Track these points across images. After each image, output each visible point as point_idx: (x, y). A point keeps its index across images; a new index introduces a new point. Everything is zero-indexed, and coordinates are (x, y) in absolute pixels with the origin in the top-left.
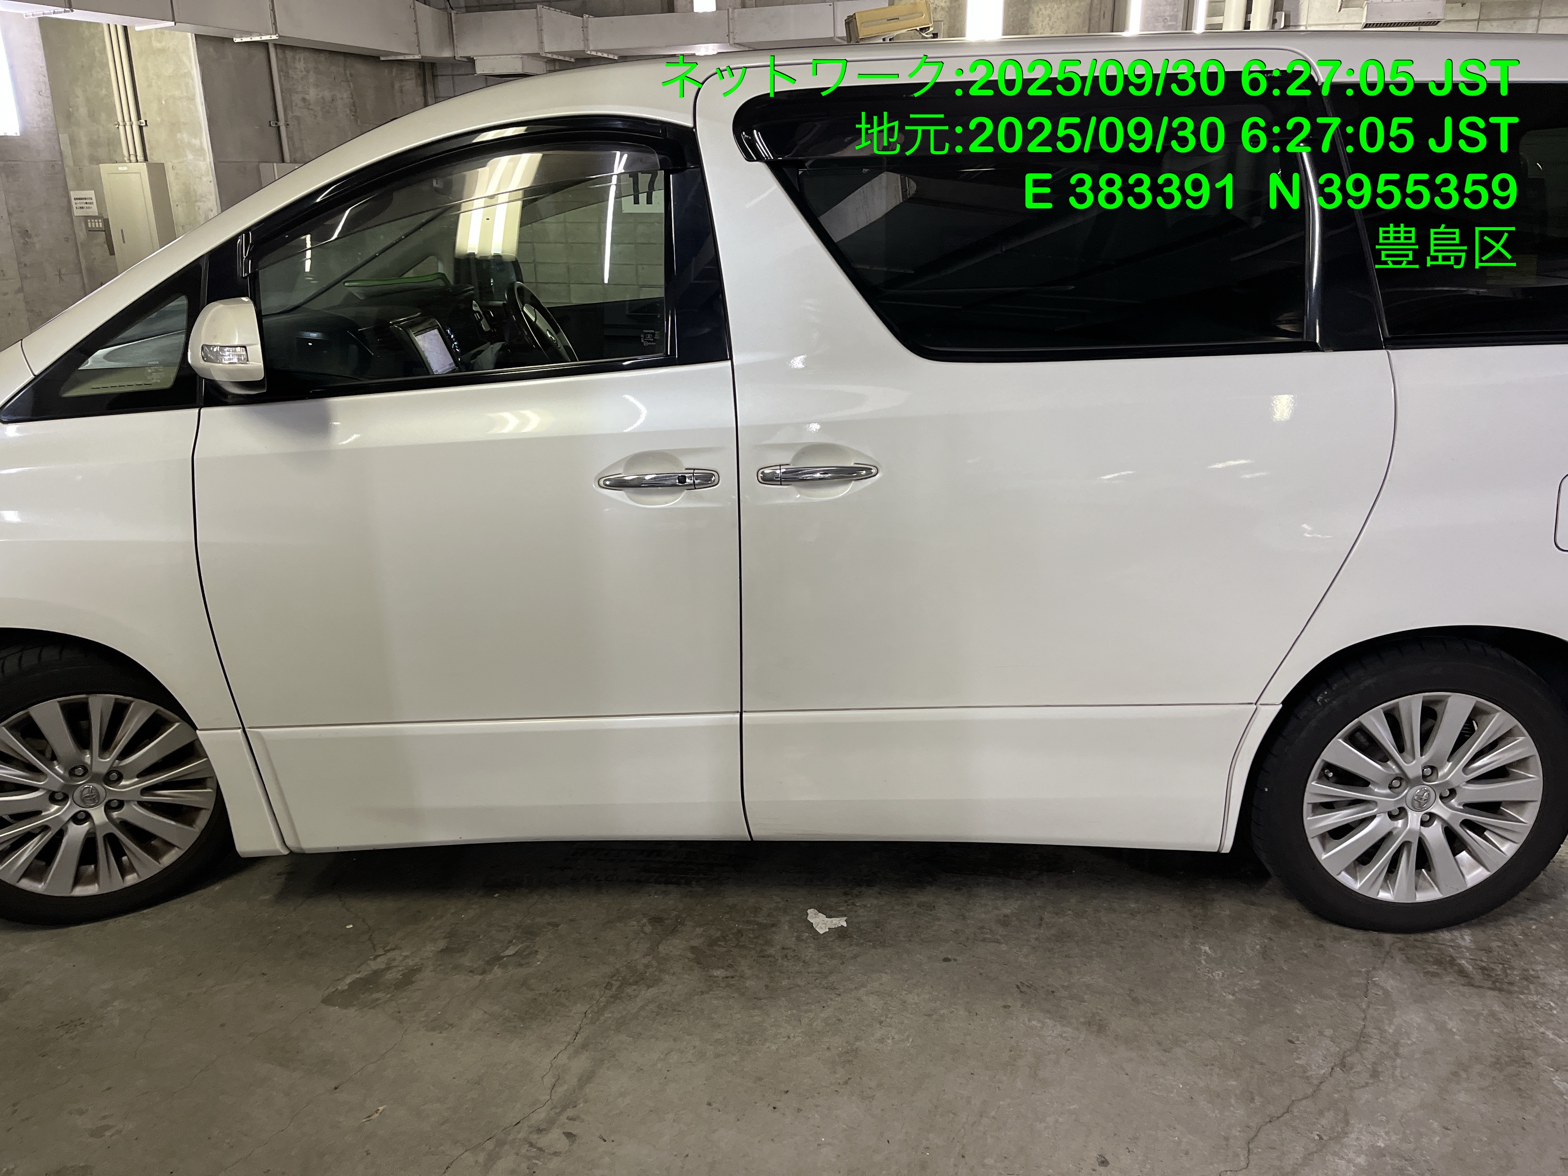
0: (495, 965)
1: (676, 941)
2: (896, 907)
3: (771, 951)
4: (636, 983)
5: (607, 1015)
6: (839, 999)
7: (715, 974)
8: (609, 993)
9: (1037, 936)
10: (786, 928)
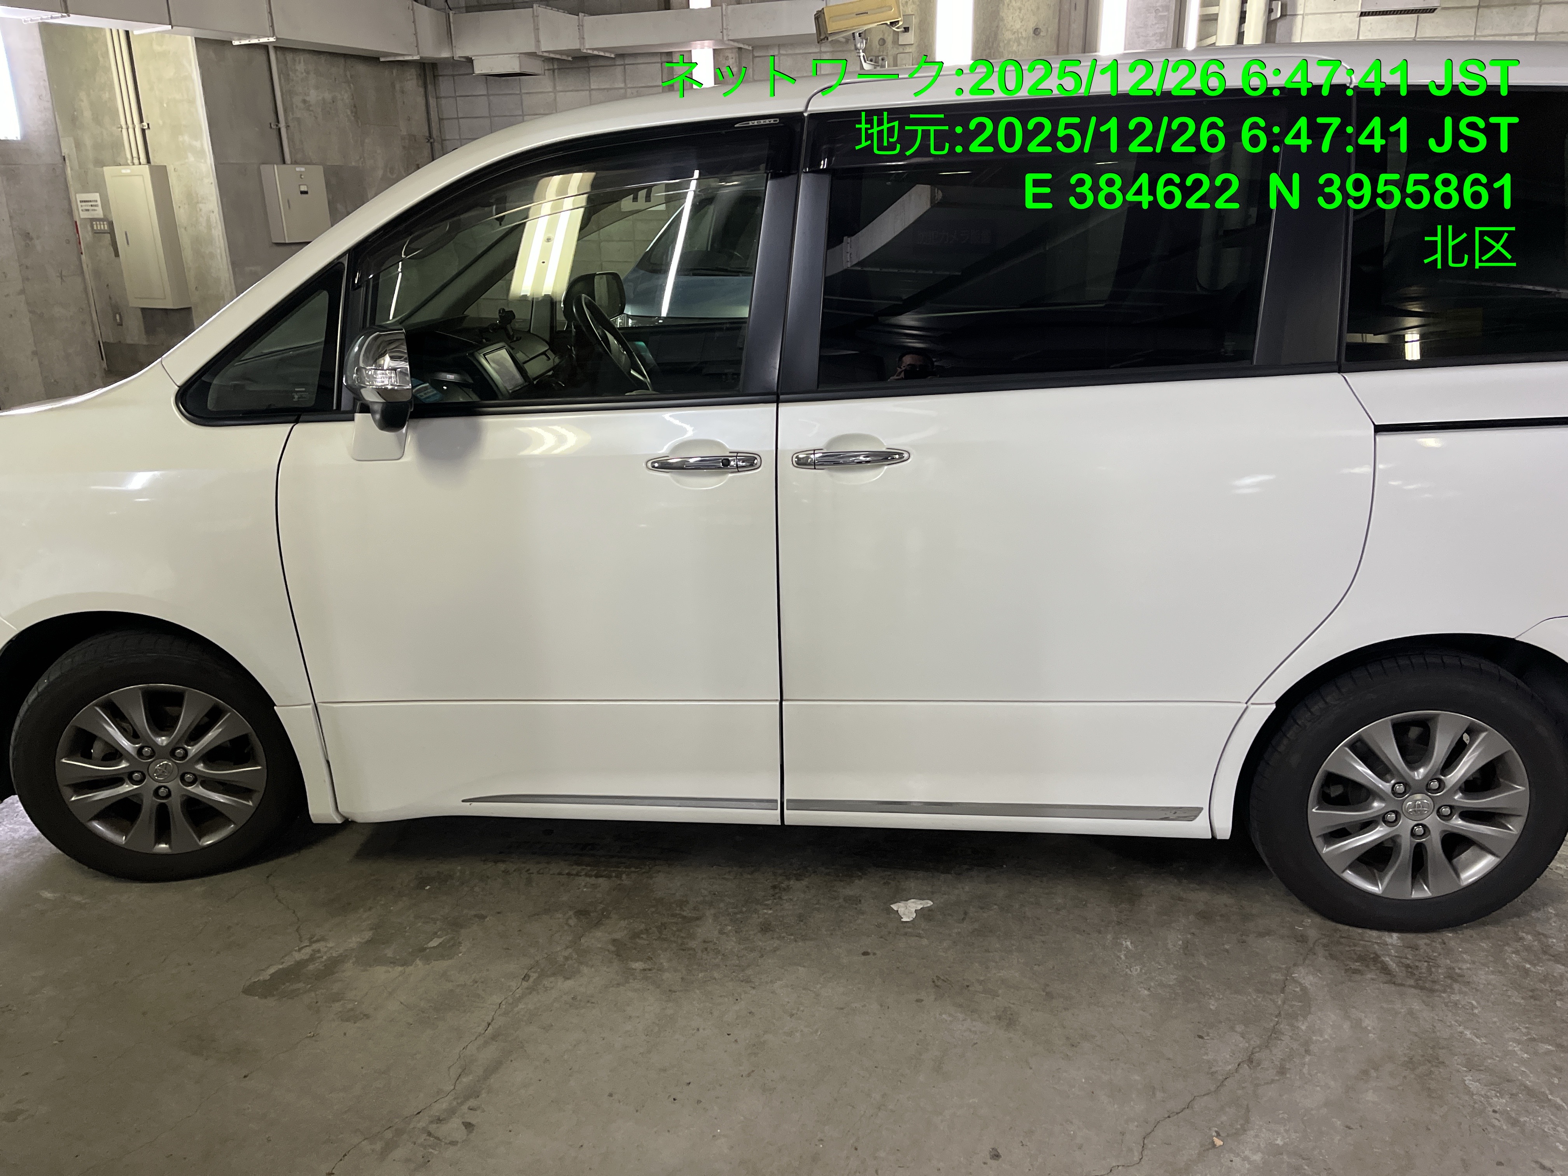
0: (418, 957)
1: (599, 934)
2: (822, 901)
3: (693, 944)
4: (554, 974)
5: (521, 1006)
6: (754, 992)
7: (633, 967)
8: (525, 984)
9: (959, 930)
10: (710, 921)
